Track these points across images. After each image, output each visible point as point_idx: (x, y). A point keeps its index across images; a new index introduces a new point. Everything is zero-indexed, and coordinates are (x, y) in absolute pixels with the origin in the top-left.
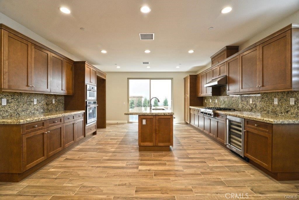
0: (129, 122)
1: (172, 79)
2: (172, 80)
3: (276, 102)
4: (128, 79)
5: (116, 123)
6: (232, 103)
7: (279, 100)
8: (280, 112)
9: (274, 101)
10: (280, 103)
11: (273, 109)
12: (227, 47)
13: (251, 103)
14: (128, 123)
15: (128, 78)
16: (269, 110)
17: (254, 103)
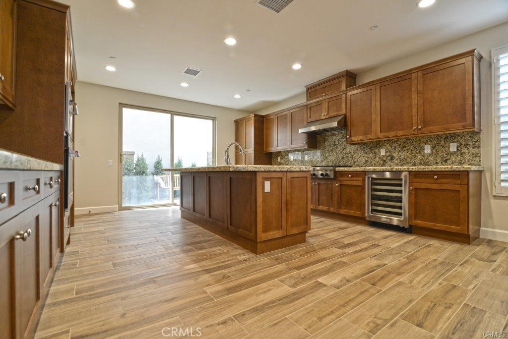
0: (122, 209)
1: (214, 119)
2: (213, 122)
3: (428, 150)
4: (122, 105)
5: (87, 212)
6: (343, 158)
7: (433, 147)
8: (435, 162)
9: (424, 149)
10: (434, 151)
11: (422, 159)
12: (347, 71)
13: (384, 154)
14: (119, 210)
15: (120, 104)
16: (416, 161)
17: (388, 154)
